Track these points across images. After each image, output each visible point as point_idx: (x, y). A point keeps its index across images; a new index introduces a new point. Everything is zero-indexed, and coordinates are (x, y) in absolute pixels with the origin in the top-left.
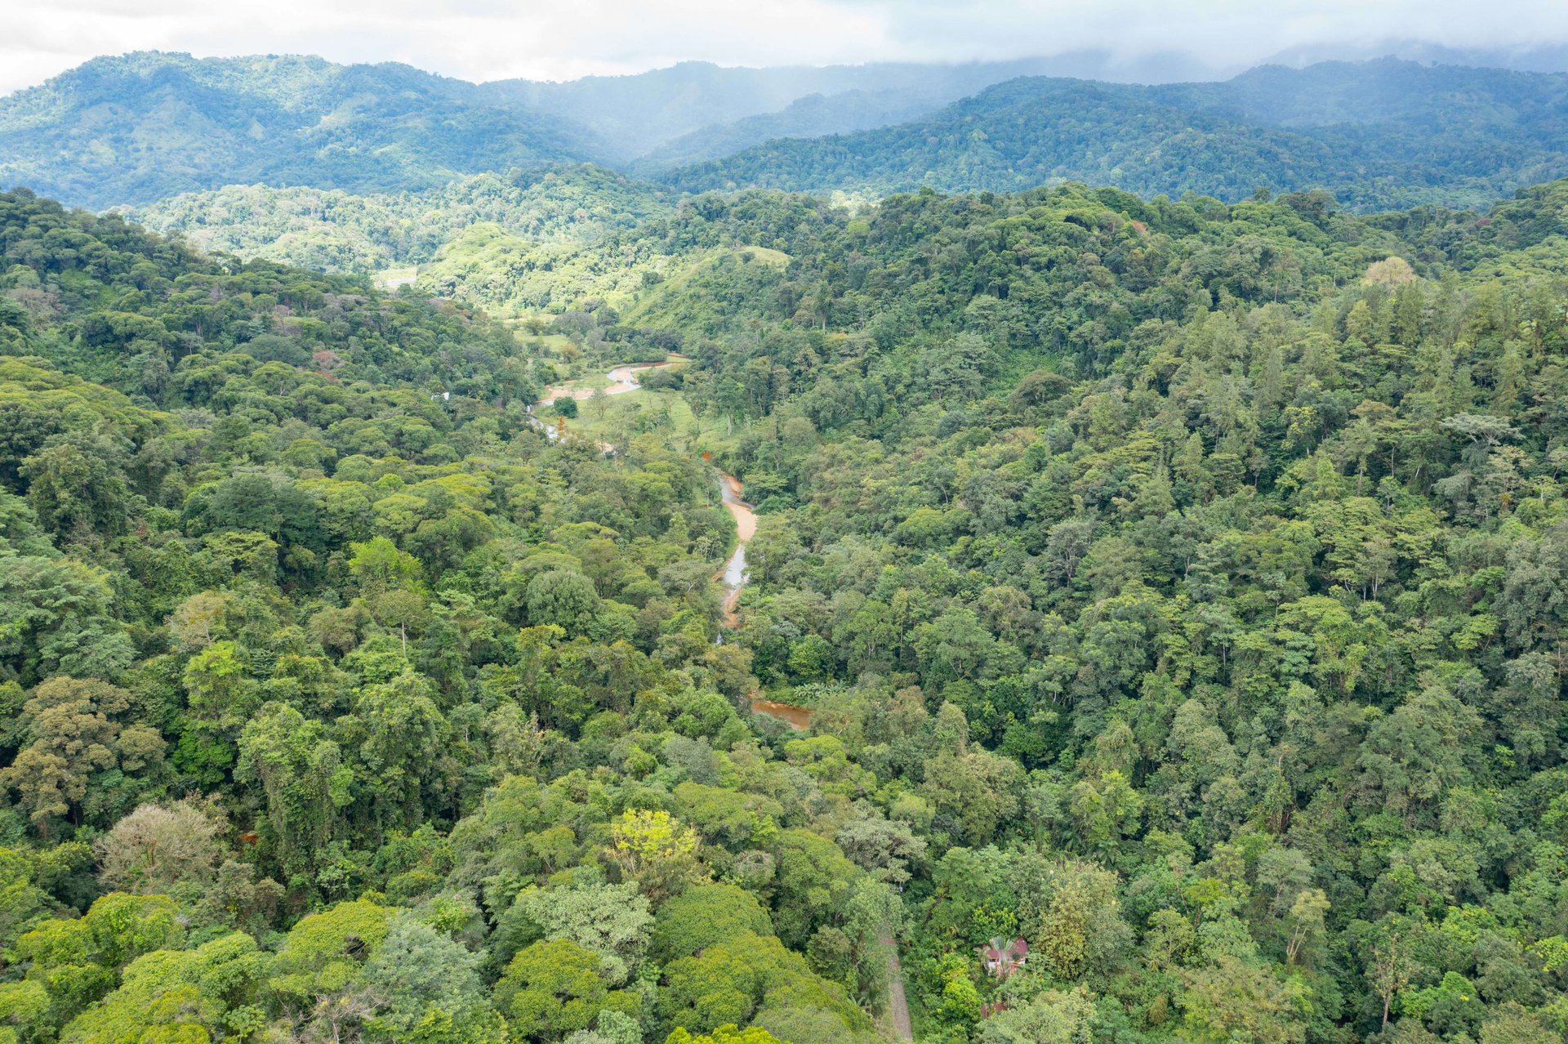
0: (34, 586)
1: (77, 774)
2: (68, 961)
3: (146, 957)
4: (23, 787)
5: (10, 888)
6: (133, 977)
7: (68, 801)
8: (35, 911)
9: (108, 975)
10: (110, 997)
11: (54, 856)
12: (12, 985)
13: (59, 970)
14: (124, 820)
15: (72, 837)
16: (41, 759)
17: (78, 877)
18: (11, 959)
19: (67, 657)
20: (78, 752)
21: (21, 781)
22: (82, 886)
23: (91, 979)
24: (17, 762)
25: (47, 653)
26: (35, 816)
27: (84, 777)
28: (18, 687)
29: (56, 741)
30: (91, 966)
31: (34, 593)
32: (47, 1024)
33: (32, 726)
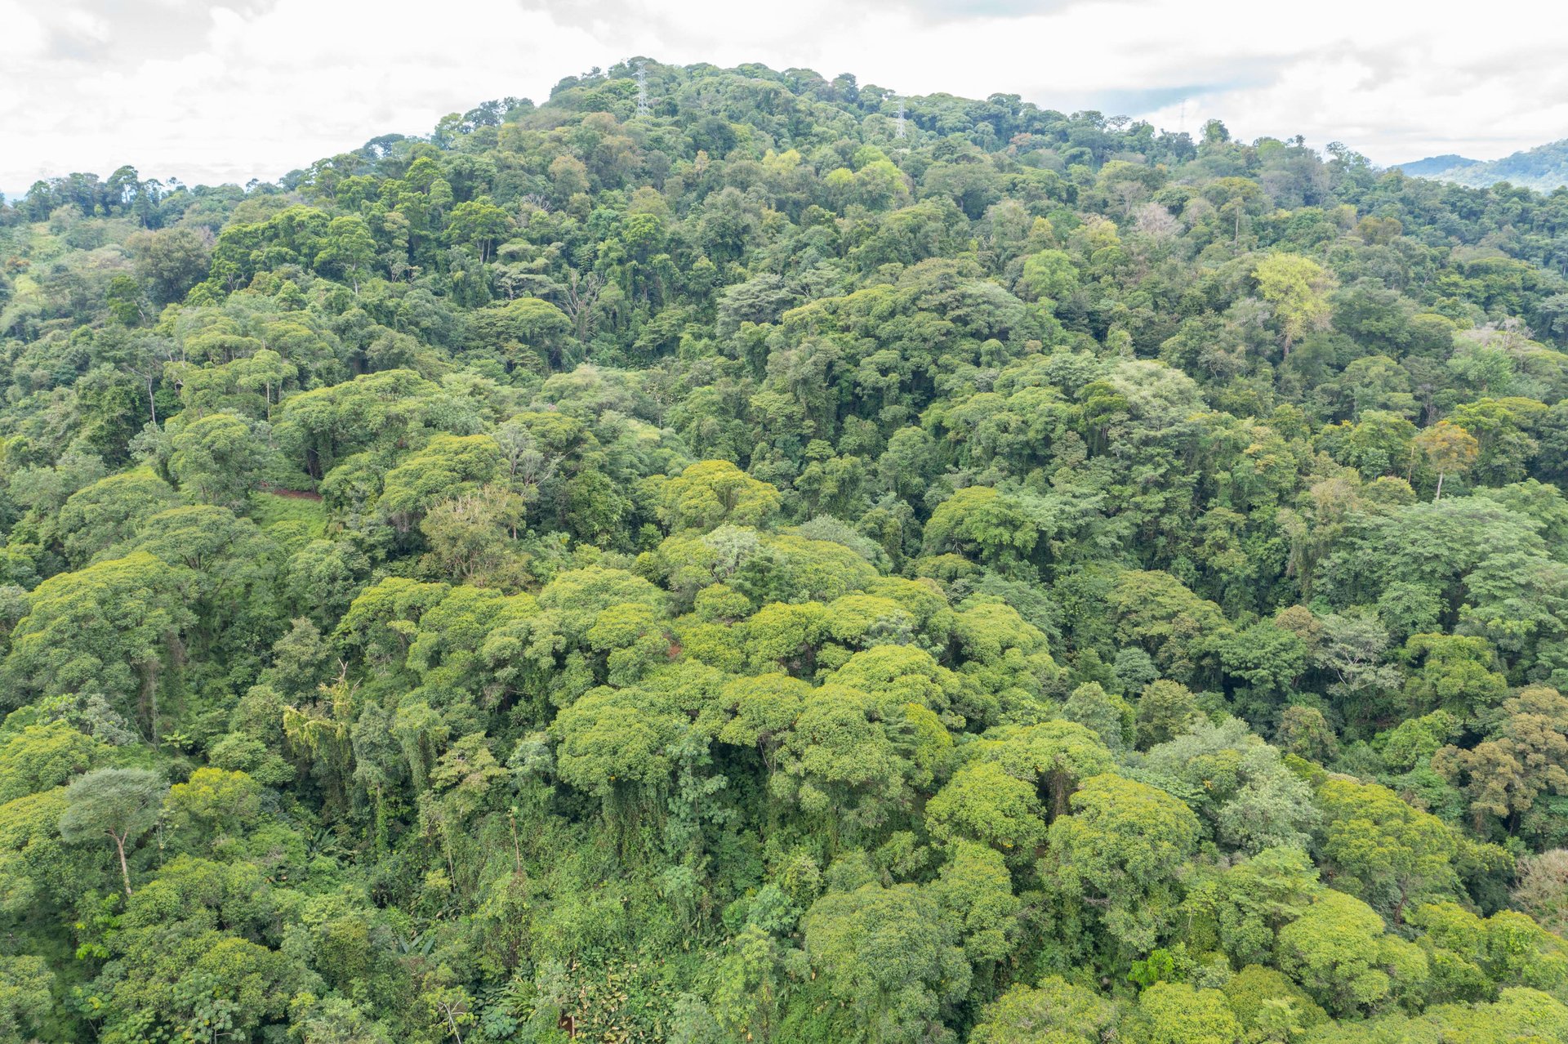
0: (1554, 593)
1: (1528, 786)
2: (1456, 950)
3: (1529, 991)
4: (1474, 774)
5: (1431, 857)
6: (1510, 1001)
7: (1510, 806)
8: (1443, 890)
9: (1488, 985)
10: (1482, 1005)
11: (1480, 850)
12: (1401, 941)
13: (1445, 952)
14: (1558, 851)
15: (1501, 842)
16: (1500, 756)
17: (1493, 882)
18: (1409, 920)
19: (1561, 670)
20: (1537, 766)
21: (1475, 768)
22: (1495, 891)
23: (1471, 979)
24: (1477, 749)
25: (1543, 660)
26: (1475, 805)
27: (1535, 792)
28: (1504, 682)
29: (1520, 746)
30: (1475, 967)
31: (1551, 599)
32: (1418, 993)
33: (1503, 723)
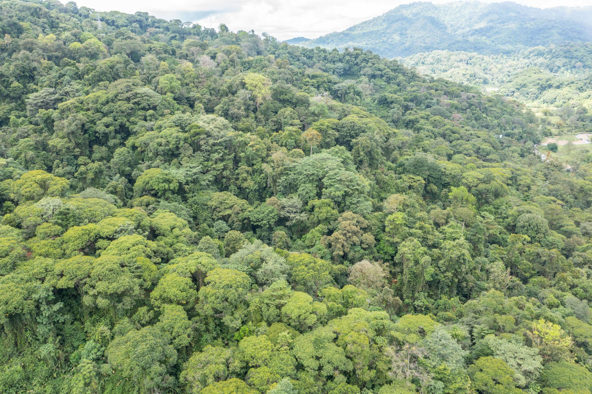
0: (348, 181)
1: (348, 244)
2: (334, 301)
3: (356, 309)
4: (333, 243)
5: (323, 273)
6: (351, 313)
7: (344, 252)
8: (328, 283)
9: (344, 310)
10: (343, 317)
11: (337, 267)
12: (318, 303)
13: (331, 303)
14: (358, 263)
15: (343, 263)
16: (339, 236)
17: (342, 277)
18: (320, 295)
19: (352, 206)
20: (350, 237)
21: (332, 241)
22: (343, 279)
23: (339, 309)
24: (332, 235)
25: (347, 203)
26: (334, 253)
27: (350, 246)
28: (337, 212)
29: (344, 232)
30: (340, 305)
31: (347, 183)
32: (325, 318)
33: (339, 225)
